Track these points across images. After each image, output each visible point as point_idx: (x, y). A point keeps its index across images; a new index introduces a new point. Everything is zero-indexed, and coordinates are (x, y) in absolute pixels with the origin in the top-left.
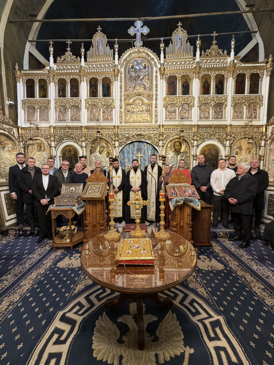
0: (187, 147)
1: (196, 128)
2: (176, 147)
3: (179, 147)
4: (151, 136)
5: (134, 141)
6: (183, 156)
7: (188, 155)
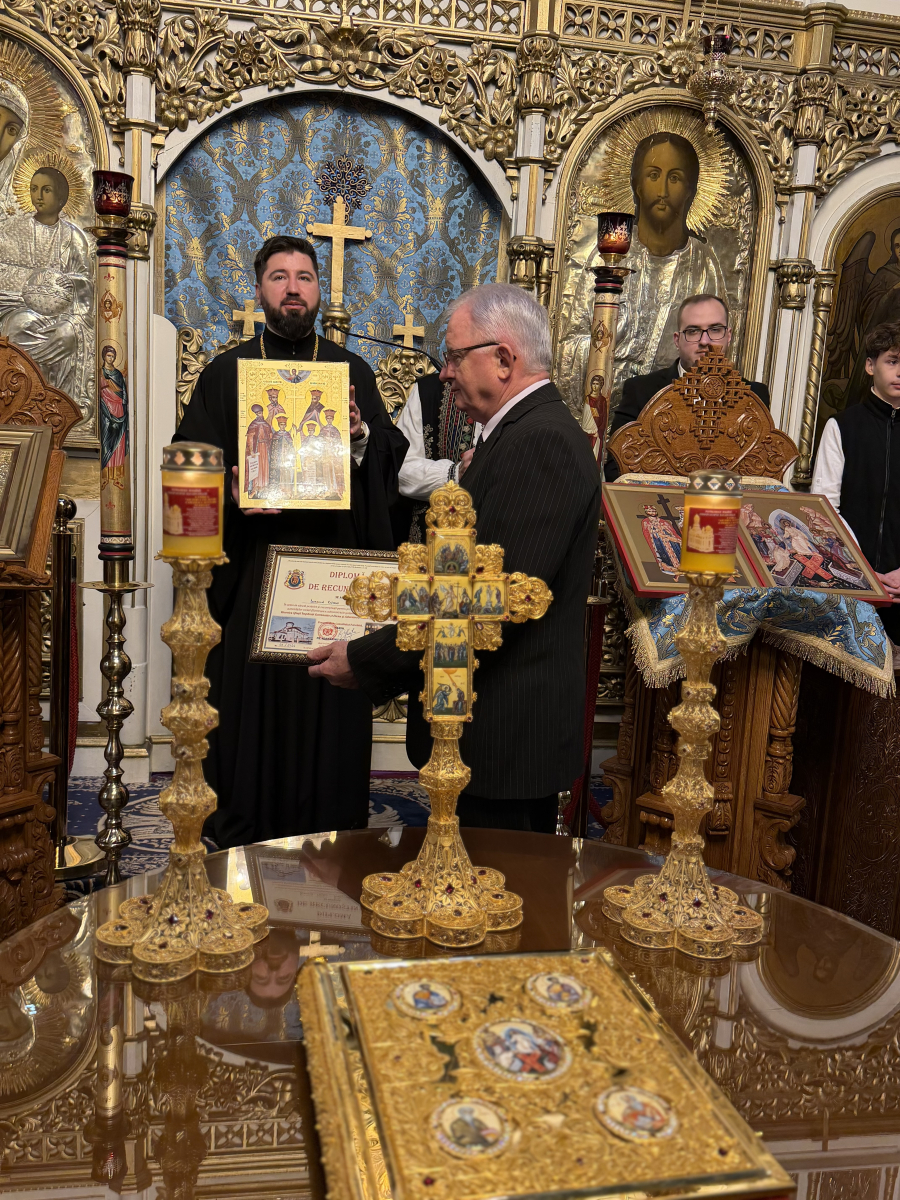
0: (735, 191)
1: (822, 33)
2: (655, 187)
3: (676, 188)
4: (449, 61)
5: (300, 86)
6: (705, 265)
7: (738, 260)
